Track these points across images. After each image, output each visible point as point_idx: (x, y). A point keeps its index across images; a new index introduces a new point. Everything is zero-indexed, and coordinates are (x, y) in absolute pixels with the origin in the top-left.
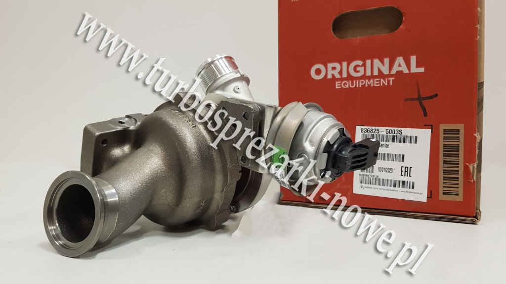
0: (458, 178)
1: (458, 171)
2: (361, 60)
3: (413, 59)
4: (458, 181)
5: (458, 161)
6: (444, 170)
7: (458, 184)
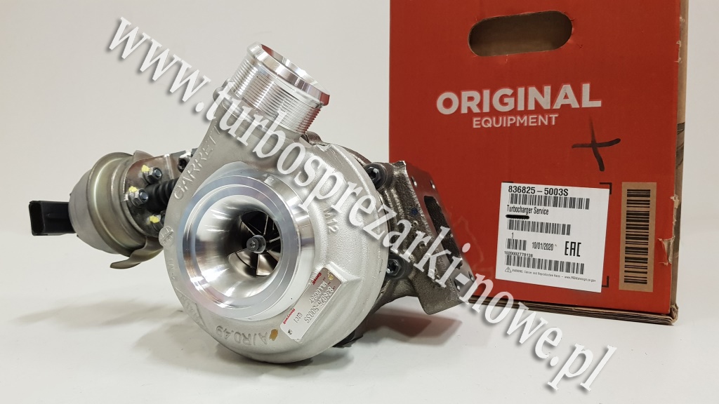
0: (647, 259)
1: (647, 249)
2: (511, 87)
3: (586, 88)
4: (647, 263)
5: (648, 236)
6: (627, 248)
7: (646, 267)
